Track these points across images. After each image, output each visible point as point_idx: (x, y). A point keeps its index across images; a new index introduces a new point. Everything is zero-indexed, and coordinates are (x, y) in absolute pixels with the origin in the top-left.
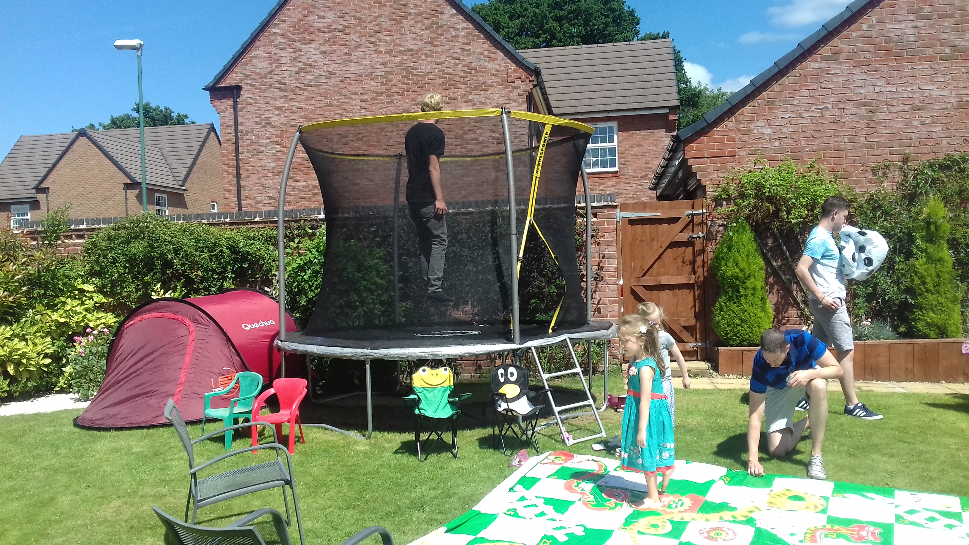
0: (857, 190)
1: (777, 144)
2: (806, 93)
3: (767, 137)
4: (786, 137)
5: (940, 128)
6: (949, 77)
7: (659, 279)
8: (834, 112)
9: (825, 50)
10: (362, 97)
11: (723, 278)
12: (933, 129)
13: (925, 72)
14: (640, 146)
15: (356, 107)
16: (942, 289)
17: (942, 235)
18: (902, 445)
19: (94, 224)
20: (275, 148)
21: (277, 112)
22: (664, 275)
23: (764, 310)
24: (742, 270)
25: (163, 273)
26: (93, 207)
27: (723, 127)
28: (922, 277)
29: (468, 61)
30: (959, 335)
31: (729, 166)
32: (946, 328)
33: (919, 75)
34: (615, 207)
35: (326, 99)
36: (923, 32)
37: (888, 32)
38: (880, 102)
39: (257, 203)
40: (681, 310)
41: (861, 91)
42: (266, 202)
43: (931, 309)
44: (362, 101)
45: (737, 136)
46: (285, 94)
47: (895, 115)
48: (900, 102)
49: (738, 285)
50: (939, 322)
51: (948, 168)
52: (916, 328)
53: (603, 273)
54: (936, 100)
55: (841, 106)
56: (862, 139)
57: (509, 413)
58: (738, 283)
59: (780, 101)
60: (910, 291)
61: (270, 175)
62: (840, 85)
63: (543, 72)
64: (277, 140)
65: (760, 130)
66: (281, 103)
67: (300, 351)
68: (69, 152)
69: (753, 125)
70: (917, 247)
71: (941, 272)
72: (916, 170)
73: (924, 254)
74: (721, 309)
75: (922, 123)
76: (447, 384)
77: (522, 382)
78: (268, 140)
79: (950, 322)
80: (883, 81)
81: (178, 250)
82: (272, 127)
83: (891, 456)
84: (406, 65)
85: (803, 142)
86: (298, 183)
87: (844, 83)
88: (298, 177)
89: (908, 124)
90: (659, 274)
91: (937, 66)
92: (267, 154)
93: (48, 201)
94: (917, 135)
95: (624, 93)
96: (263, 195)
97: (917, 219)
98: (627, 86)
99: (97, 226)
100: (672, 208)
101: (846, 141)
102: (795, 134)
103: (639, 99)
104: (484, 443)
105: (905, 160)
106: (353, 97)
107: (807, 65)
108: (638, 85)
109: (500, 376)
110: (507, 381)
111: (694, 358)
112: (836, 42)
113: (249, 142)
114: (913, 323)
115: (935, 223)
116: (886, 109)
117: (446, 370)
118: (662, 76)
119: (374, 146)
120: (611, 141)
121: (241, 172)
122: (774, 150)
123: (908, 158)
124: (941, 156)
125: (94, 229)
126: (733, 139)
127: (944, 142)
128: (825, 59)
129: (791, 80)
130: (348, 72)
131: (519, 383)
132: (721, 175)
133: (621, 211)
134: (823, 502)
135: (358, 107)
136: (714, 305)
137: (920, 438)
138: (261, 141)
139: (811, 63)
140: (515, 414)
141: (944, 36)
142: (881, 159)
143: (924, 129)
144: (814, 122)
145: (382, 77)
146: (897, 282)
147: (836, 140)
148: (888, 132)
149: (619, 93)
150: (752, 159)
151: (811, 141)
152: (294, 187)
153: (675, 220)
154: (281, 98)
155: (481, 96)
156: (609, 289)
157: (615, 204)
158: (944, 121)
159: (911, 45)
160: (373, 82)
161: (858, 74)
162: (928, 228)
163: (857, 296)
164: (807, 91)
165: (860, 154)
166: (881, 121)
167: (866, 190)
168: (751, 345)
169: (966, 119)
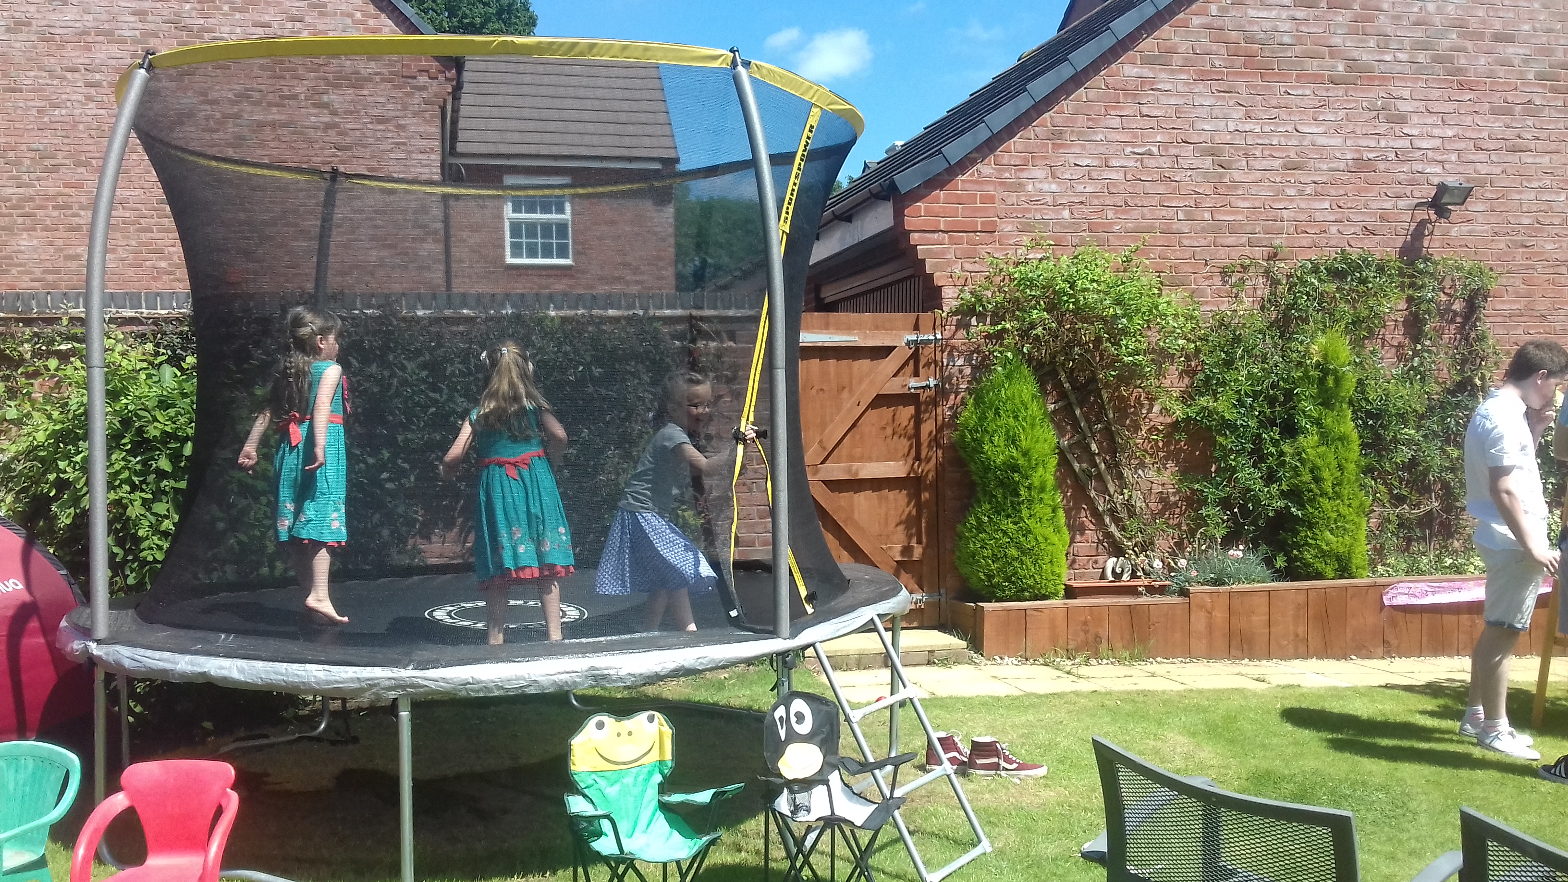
0: (1203, 308)
1: (1066, 213)
2: (1116, 122)
3: (1049, 199)
4: (1081, 203)
5: (1327, 205)
6: (1342, 114)
7: (850, 469)
8: (1162, 162)
9: (1148, 45)
10: (89, 76)
11: (987, 469)
12: (1317, 205)
13: (1306, 103)
15: (74, 97)
16: (1345, 490)
17: (1344, 394)
28: (1314, 469)
29: (321, 27)
31: (982, 250)
32: (1349, 560)
33: (1297, 106)
36: (1303, 28)
37: (1250, 23)
38: (1237, 150)
41: (1206, 127)
43: (1328, 527)
44: (89, 85)
45: (998, 193)
47: (1258, 175)
48: (1266, 153)
49: (1016, 482)
50: (1340, 550)
51: (1344, 275)
52: (1301, 560)
54: (1322, 153)
56: (1207, 216)
58: (1016, 477)
59: (1072, 132)
60: (1294, 495)
65: (1039, 186)
69: (1025, 174)
70: (1305, 414)
71: (1345, 460)
72: (1291, 276)
73: (1316, 428)
74: (980, 528)
75: (1301, 193)
76: (654, 756)
80: (1240, 112)
84: (189, 21)
85: (1110, 215)
87: (1178, 109)
89: (1279, 194)
90: (852, 459)
91: (1324, 93)
94: (1292, 214)
97: (1302, 364)
100: (877, 328)
101: (1181, 217)
102: (1098, 197)
103: (609, 140)
105: (1273, 257)
106: (69, 75)
107: (1118, 69)
109: (779, 725)
110: (793, 737)
111: (915, 624)
112: (1166, 30)
114: (1295, 552)
115: (1335, 372)
116: (1244, 163)
117: (651, 720)
122: (1061, 226)
123: (1276, 255)
124: (1330, 254)
126: (991, 199)
127: (1334, 229)
128: (1148, 61)
129: (1092, 94)
130: (58, 24)
131: (818, 739)
132: (969, 266)
135: (80, 97)
136: (963, 520)
139: (1126, 67)
141: (1337, 40)
142: (1234, 254)
143: (1303, 205)
144: (1129, 177)
145: (135, 41)
147: (1164, 213)
148: (1247, 204)
150: (1026, 239)
151: (1125, 212)
153: (882, 352)
158: (1333, 193)
159: (1286, 50)
160: (114, 50)
161: (1200, 94)
162: (1322, 381)
163: (1204, 502)
164: (1118, 119)
165: (1203, 242)
166: (1235, 184)
167: (1215, 309)
168: (1036, 598)
169: (1367, 190)
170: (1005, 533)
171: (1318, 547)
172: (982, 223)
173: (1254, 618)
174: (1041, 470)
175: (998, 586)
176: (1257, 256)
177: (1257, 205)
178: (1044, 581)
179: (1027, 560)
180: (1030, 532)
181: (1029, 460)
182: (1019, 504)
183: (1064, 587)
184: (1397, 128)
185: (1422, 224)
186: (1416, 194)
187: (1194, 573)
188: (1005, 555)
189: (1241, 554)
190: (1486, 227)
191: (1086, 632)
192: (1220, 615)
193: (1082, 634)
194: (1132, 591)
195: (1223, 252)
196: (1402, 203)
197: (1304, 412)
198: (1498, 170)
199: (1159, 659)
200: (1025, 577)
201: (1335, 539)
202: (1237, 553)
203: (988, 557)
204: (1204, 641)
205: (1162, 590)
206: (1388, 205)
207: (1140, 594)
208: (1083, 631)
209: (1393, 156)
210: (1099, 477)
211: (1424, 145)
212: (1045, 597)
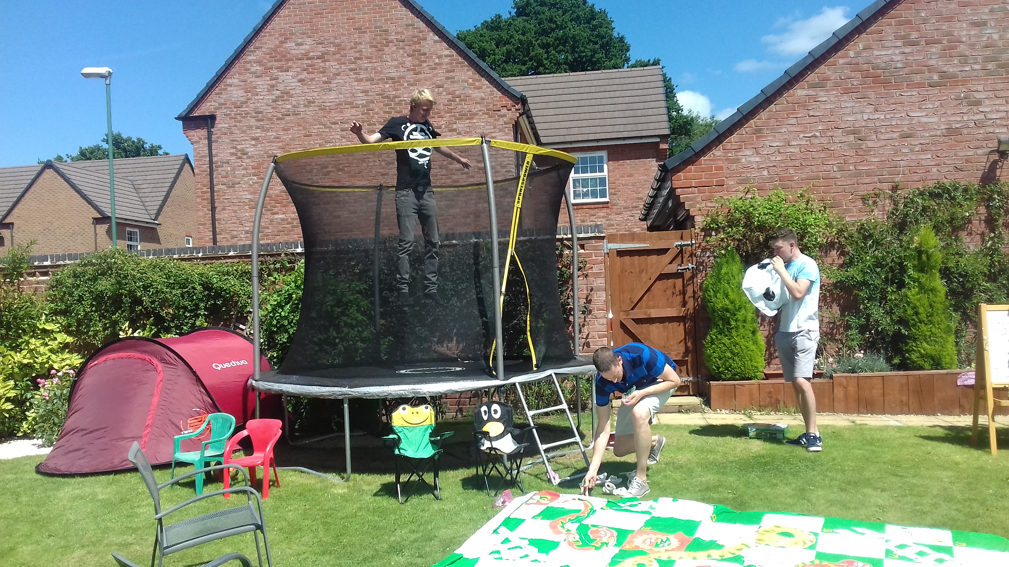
0: (848, 219)
1: (765, 173)
2: (794, 121)
3: (755, 166)
4: (774, 166)
5: (929, 156)
6: (937, 104)
7: (649, 312)
8: (822, 140)
9: (812, 77)
10: (342, 126)
11: (714, 311)
12: (923, 157)
13: (914, 99)
14: (631, 175)
15: (336, 137)
16: (936, 319)
17: (934, 264)
18: (894, 479)
19: (59, 261)
20: (251, 179)
21: (253, 142)
22: (653, 307)
23: (755, 343)
24: (732, 302)
25: (132, 311)
26: (60, 243)
27: (710, 156)
28: (915, 307)
29: (452, 89)
30: (954, 366)
31: (717, 195)
32: (940, 358)
33: (907, 102)
34: (603, 238)
35: (305, 128)
36: (910, 58)
37: (875, 59)
38: (869, 129)
39: (233, 237)
40: (672, 343)
41: (849, 119)
42: (242, 236)
43: (925, 340)
44: (343, 130)
45: (725, 165)
46: (261, 123)
47: (884, 143)
48: (888, 130)
49: (729, 318)
50: (934, 353)
51: (939, 196)
52: (910, 359)
53: (591, 306)
54: (925, 127)
55: (829, 134)
56: (851, 168)
57: (493, 452)
59: (767, 129)
60: (902, 321)
61: (247, 207)
62: (827, 112)
63: (529, 100)
64: (253, 171)
65: (748, 159)
66: (258, 133)
67: (275, 391)
68: (35, 185)
69: (741, 154)
70: (909, 276)
71: (935, 302)
72: (907, 198)
73: (916, 284)
74: (712, 342)
75: (912, 151)
76: (428, 422)
77: (506, 419)
78: (244, 172)
79: (944, 353)
80: (871, 108)
81: (148, 287)
82: (249, 158)
83: (883, 490)
84: (388, 93)
85: (792, 171)
86: (276, 216)
87: (832, 111)
88: (276, 210)
90: (648, 307)
91: (925, 93)
92: (244, 186)
93: (12, 236)
94: (907, 163)
95: (613, 121)
96: (240, 229)
97: (909, 248)
98: (616, 114)
99: (62, 263)
100: (660, 239)
101: (835, 169)
102: (784, 162)
103: (629, 128)
104: (467, 483)
105: (895, 189)
106: (333, 126)
107: (794, 93)
108: (628, 113)
109: (483, 413)
110: (491, 419)
111: (686, 393)
112: (822, 68)
113: (224, 173)
114: (907, 355)
115: (927, 252)
116: (874, 137)
117: (427, 408)
118: (652, 105)
119: (355, 177)
120: (601, 170)
121: (216, 205)
122: (763, 179)
123: (897, 186)
124: (931, 184)
125: (59, 266)
126: (721, 168)
127: (934, 170)
128: (813, 86)
129: (778, 107)
130: (327, 101)
131: (502, 421)
132: (709, 204)
133: (609, 242)
134: (812, 537)
135: (339, 137)
136: (705, 338)
137: (912, 472)
138: (237, 172)
139: (798, 91)
140: (499, 453)
141: (933, 62)
142: (870, 188)
143: (914, 157)
144: (803, 150)
145: (363, 106)
146: (890, 313)
147: (825, 168)
148: (877, 160)
149: (609, 122)
150: (741, 188)
151: (800, 169)
152: (272, 221)
153: (663, 251)
154: (258, 128)
155: (466, 125)
156: (598, 323)
157: (602, 235)
158: (933, 149)
159: (899, 71)
160: (354, 111)
161: (845, 101)
162: (919, 257)
164: (795, 119)
165: (849, 182)
166: (870, 149)
167: (858, 219)
168: (743, 379)
169: (957, 146)
170: (724, 344)
171: (919, 351)
172: (716, 181)
173: (874, 391)
176: (884, 188)
177: (883, 159)
178: (747, 370)
180: (737, 344)
182: (731, 329)
183: (761, 373)
184: (975, 108)
185: (995, 163)
186: (990, 145)
188: (725, 357)
189: (862, 356)
191: (771, 397)
192: (852, 389)
193: (768, 399)
195: (862, 187)
196: (979, 152)
200: (736, 368)
201: (930, 347)
202: (859, 355)
203: (717, 358)
204: (843, 404)
205: (821, 375)
206: (971, 153)
208: (769, 396)
209: (973, 125)
211: (994, 116)
212: (748, 379)
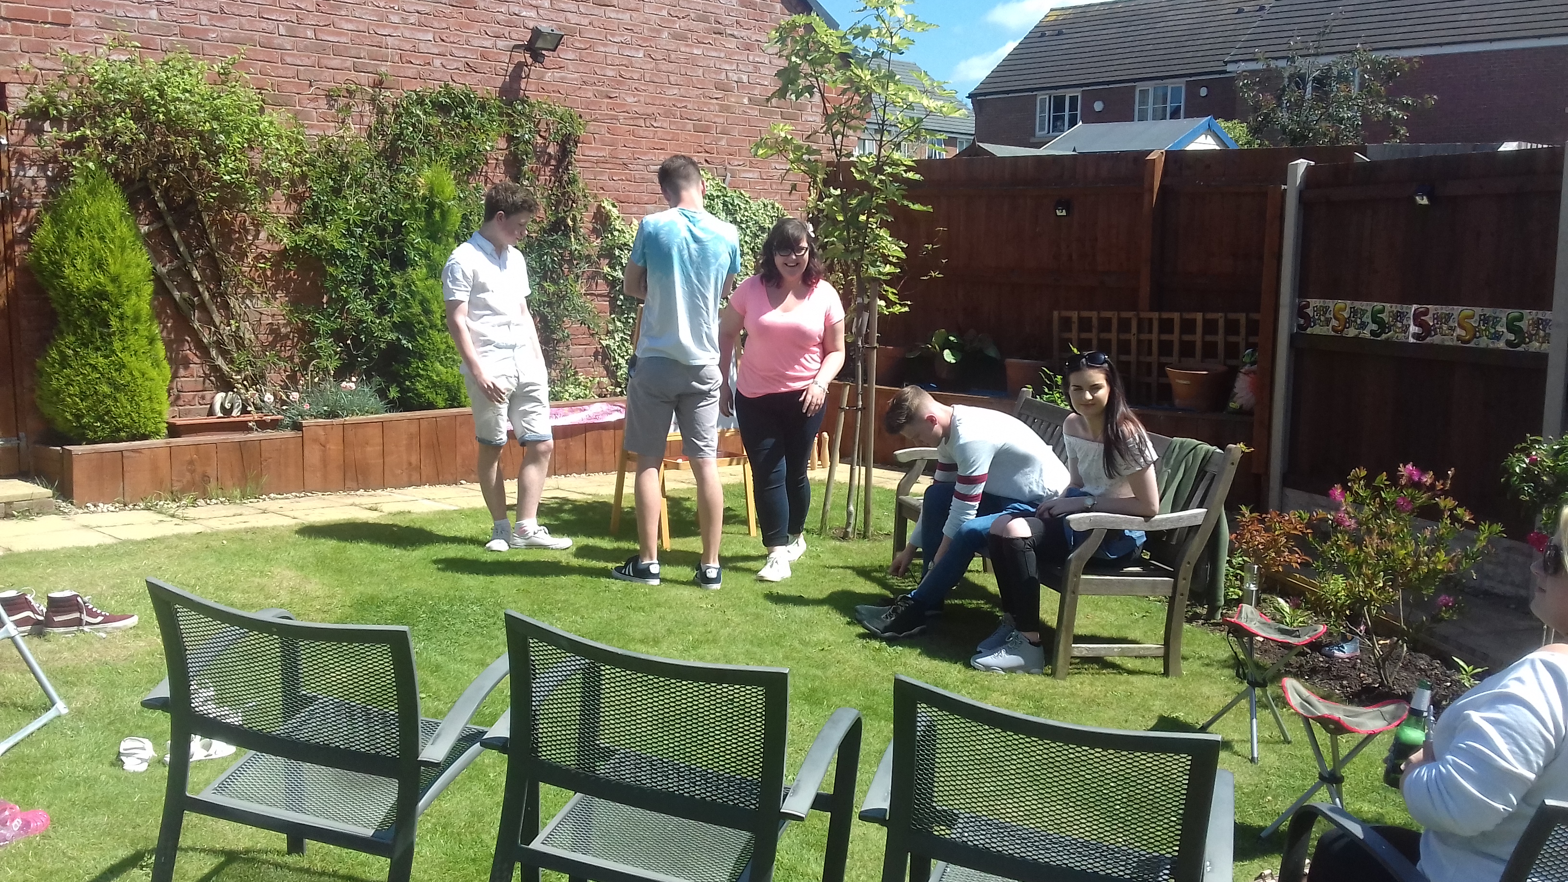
0: (307, 131)
1: (153, 13)
5: (430, 37)
12: (420, 36)
17: (450, 228)
31: (57, 46)
32: (454, 389)
43: (438, 358)
49: (106, 312)
51: (447, 109)
52: (413, 391)
60: (405, 327)
72: (398, 106)
73: (424, 261)
75: (404, 21)
85: (204, 20)
89: (383, 20)
94: (397, 43)
97: (410, 196)
101: (282, 31)
105: (379, 84)
114: (407, 383)
115: (441, 205)
122: (149, 28)
123: (383, 82)
124: (434, 87)
136: (44, 355)
142: (339, 78)
143: (407, 34)
146: (382, 309)
147: (264, 25)
150: (107, 37)
151: (220, 19)
162: (429, 214)
163: (316, 334)
165: (306, 61)
167: (321, 133)
168: (133, 438)
169: (468, 26)
170: (94, 368)
171: (430, 378)
172: (53, 13)
173: (369, 449)
174: (134, 298)
175: (89, 426)
176: (363, 82)
177: (361, 29)
178: (143, 420)
179: (121, 396)
180: (124, 366)
181: (119, 287)
183: (166, 425)
185: (520, 66)
186: (514, 36)
187: (307, 407)
188: (96, 392)
189: (353, 386)
190: (576, 75)
191: (192, 472)
192: (334, 447)
193: (188, 476)
194: (242, 427)
195: (327, 74)
196: (500, 43)
197: (412, 245)
198: (585, 21)
199: (272, 495)
200: (120, 416)
201: (445, 370)
202: (350, 385)
203: (75, 395)
204: (318, 474)
205: (275, 425)
206: (488, 43)
207: (251, 429)
208: (189, 470)
210: (203, 307)
212: (145, 437)
